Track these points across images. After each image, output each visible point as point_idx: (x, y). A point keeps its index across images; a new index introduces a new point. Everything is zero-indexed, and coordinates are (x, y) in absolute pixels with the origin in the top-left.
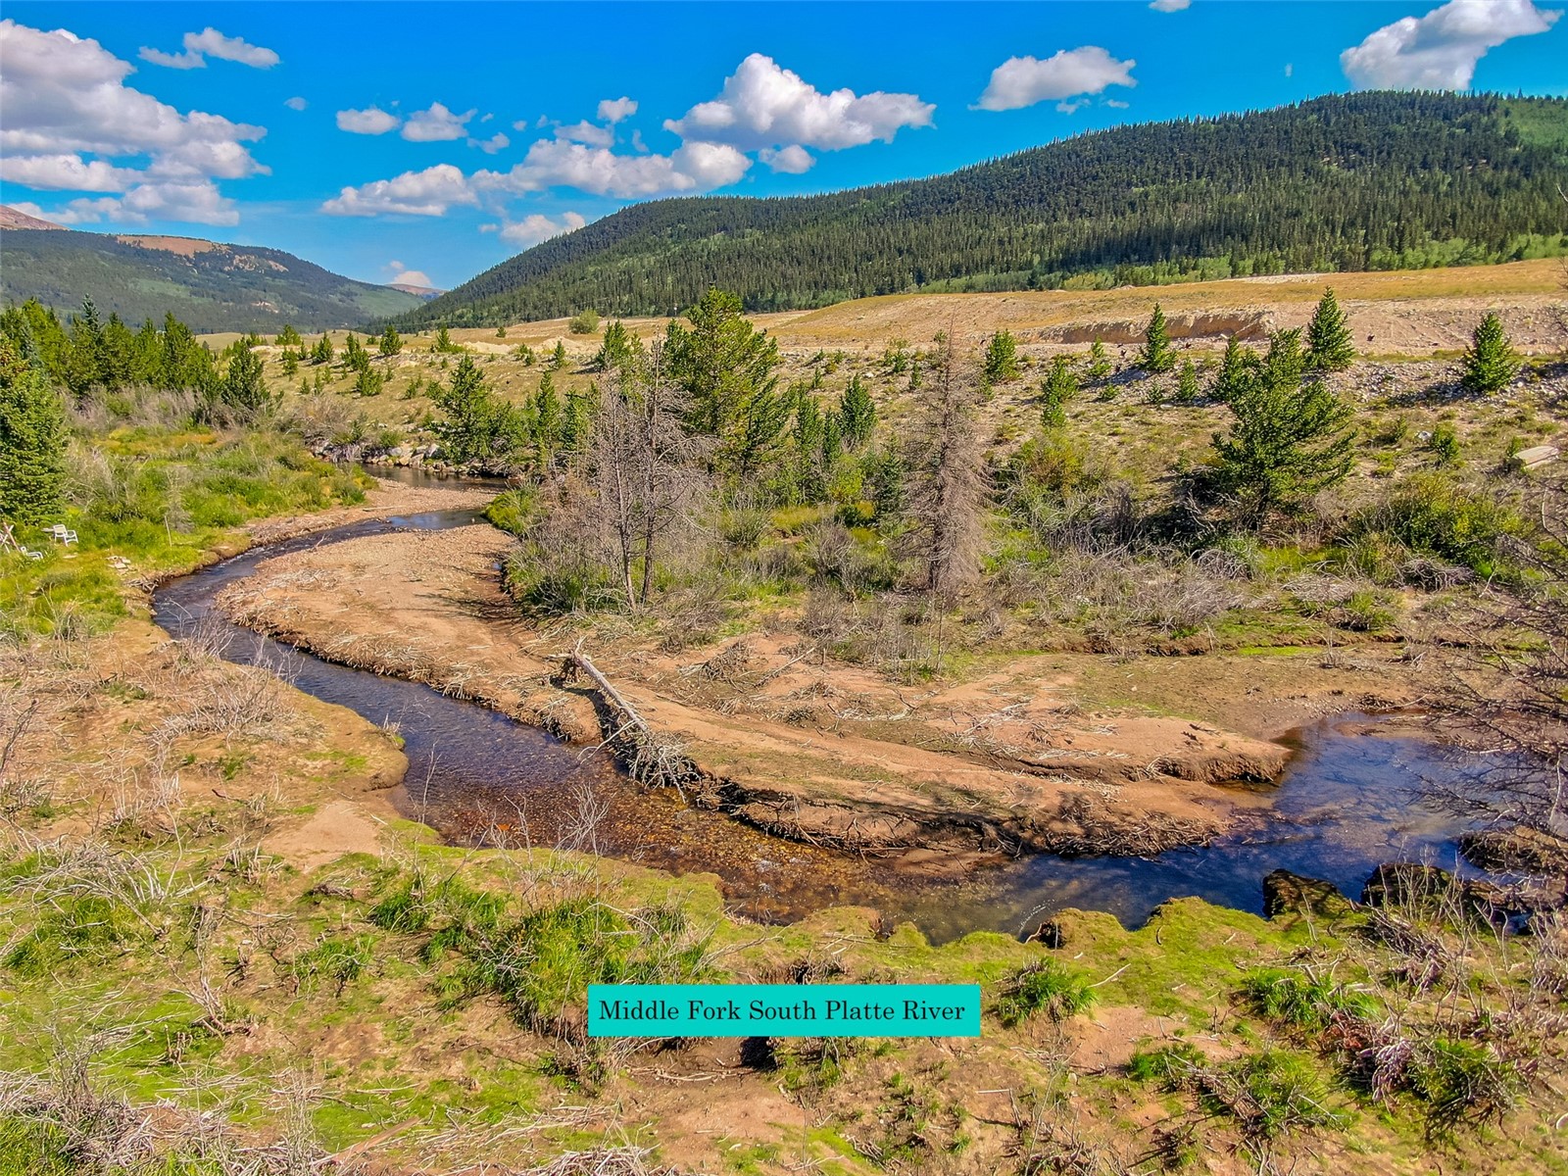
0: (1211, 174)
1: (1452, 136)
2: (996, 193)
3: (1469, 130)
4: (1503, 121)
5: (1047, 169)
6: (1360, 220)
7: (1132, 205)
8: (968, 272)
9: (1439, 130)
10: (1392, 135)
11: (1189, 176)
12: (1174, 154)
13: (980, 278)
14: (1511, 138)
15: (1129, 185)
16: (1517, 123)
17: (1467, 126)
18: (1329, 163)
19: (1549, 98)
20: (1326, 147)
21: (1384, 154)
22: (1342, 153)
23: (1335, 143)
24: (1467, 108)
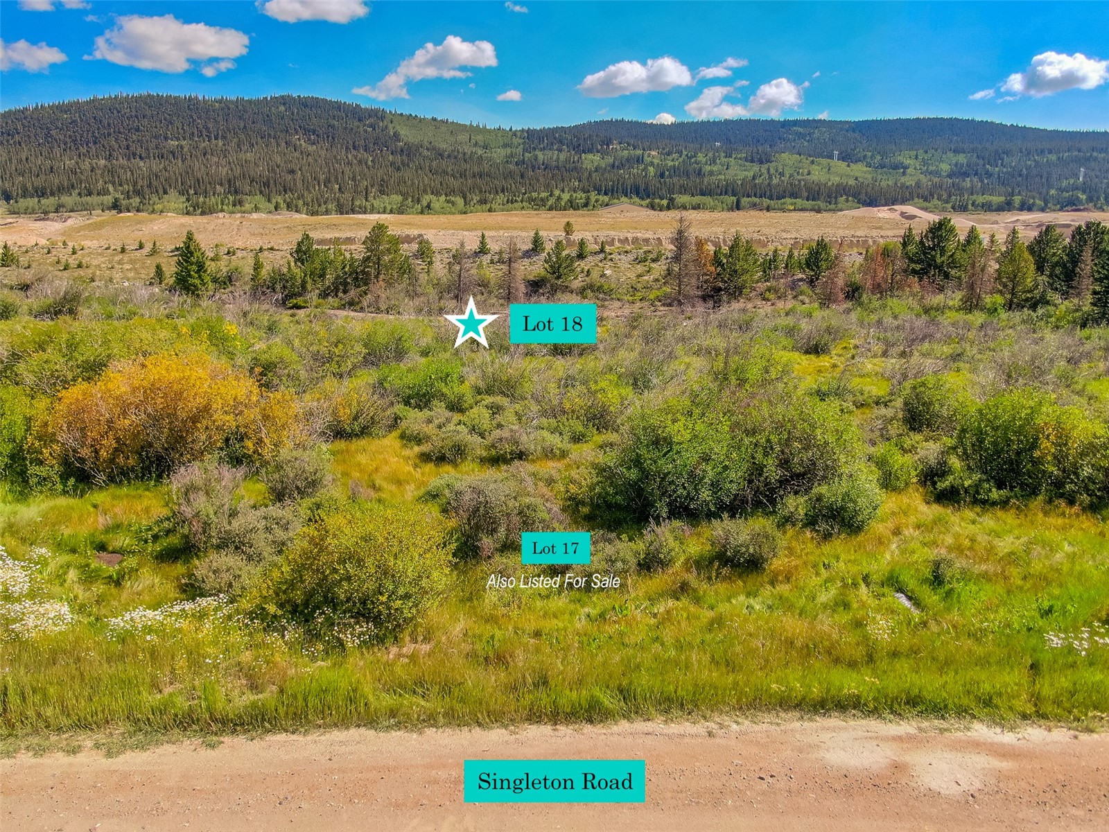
0: (224, 138)
1: (366, 131)
2: (53, 132)
3: (374, 129)
4: (390, 126)
5: (95, 118)
6: (333, 179)
7: (173, 153)
8: (52, 194)
9: (358, 127)
10: (333, 127)
11: (209, 137)
12: (194, 121)
13: (67, 200)
14: (396, 136)
15: (166, 139)
16: (398, 127)
17: (373, 126)
18: (299, 139)
19: (411, 115)
20: (295, 129)
21: (330, 138)
22: (305, 134)
23: (300, 127)
24: (370, 116)
